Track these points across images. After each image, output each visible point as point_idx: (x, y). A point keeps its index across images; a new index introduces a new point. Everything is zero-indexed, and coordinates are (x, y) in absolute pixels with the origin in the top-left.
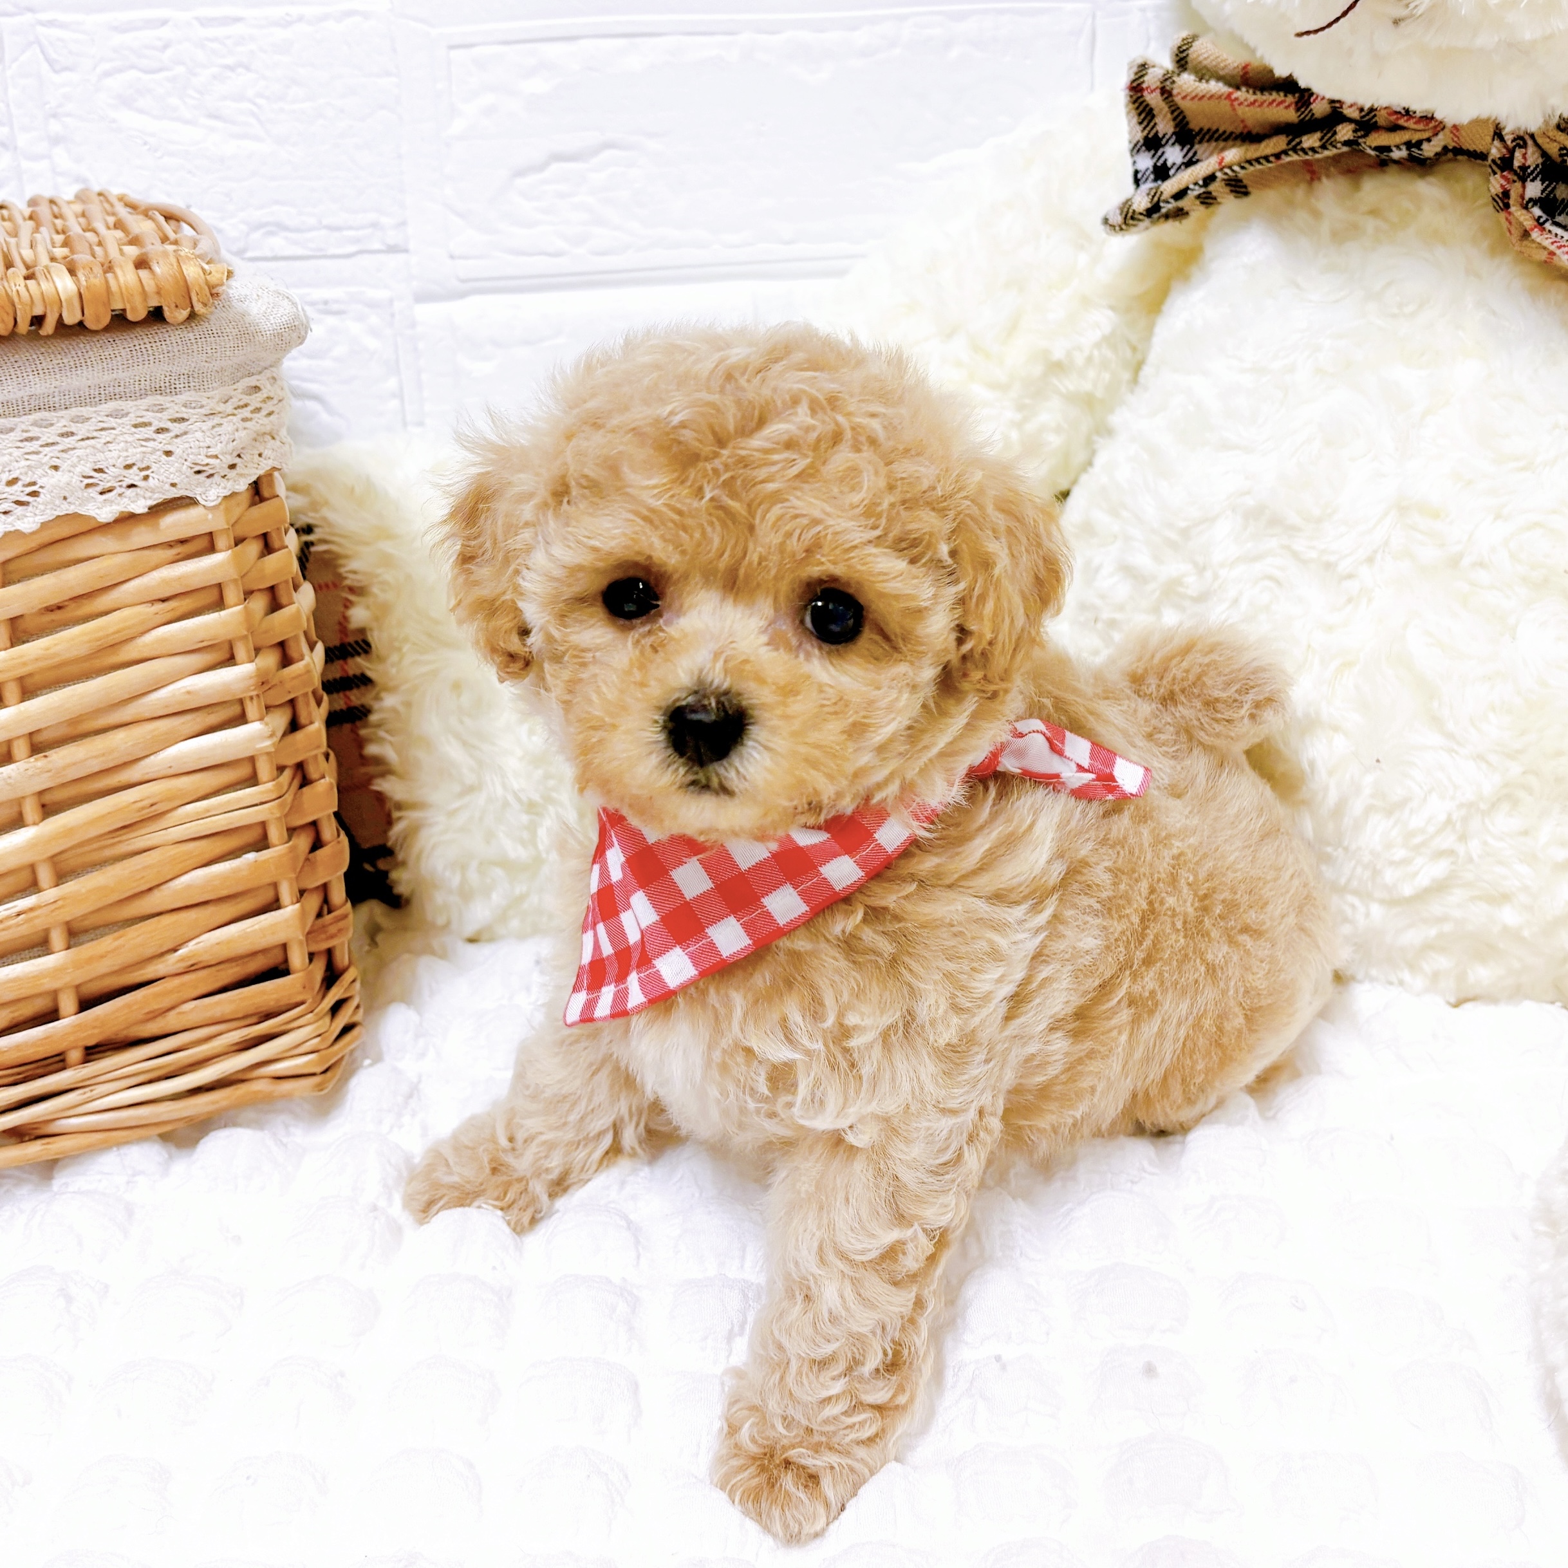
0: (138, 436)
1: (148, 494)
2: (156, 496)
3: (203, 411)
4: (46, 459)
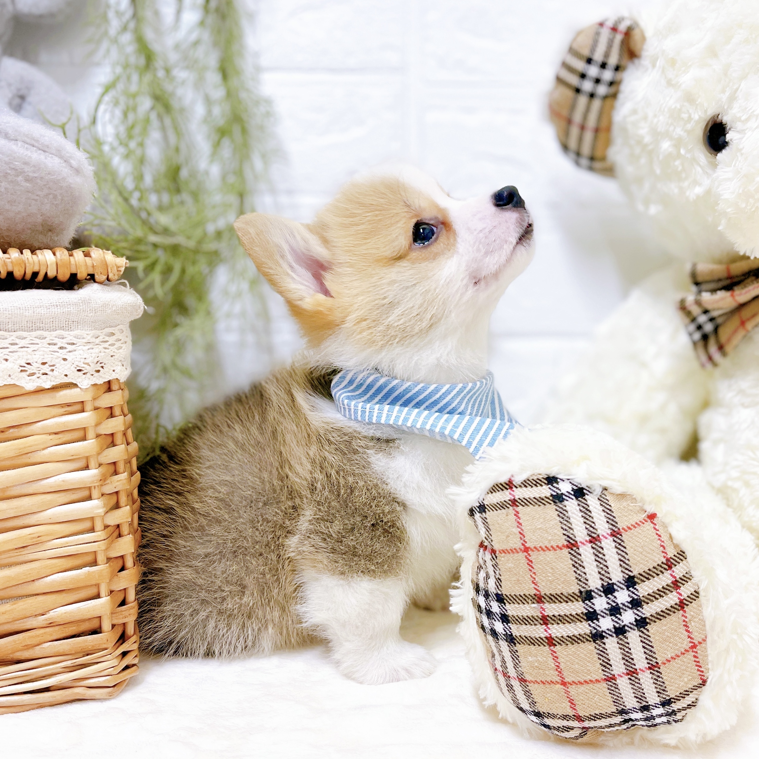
0: (50, 349)
1: (53, 379)
2: (56, 380)
3: (84, 341)
4: (2, 355)
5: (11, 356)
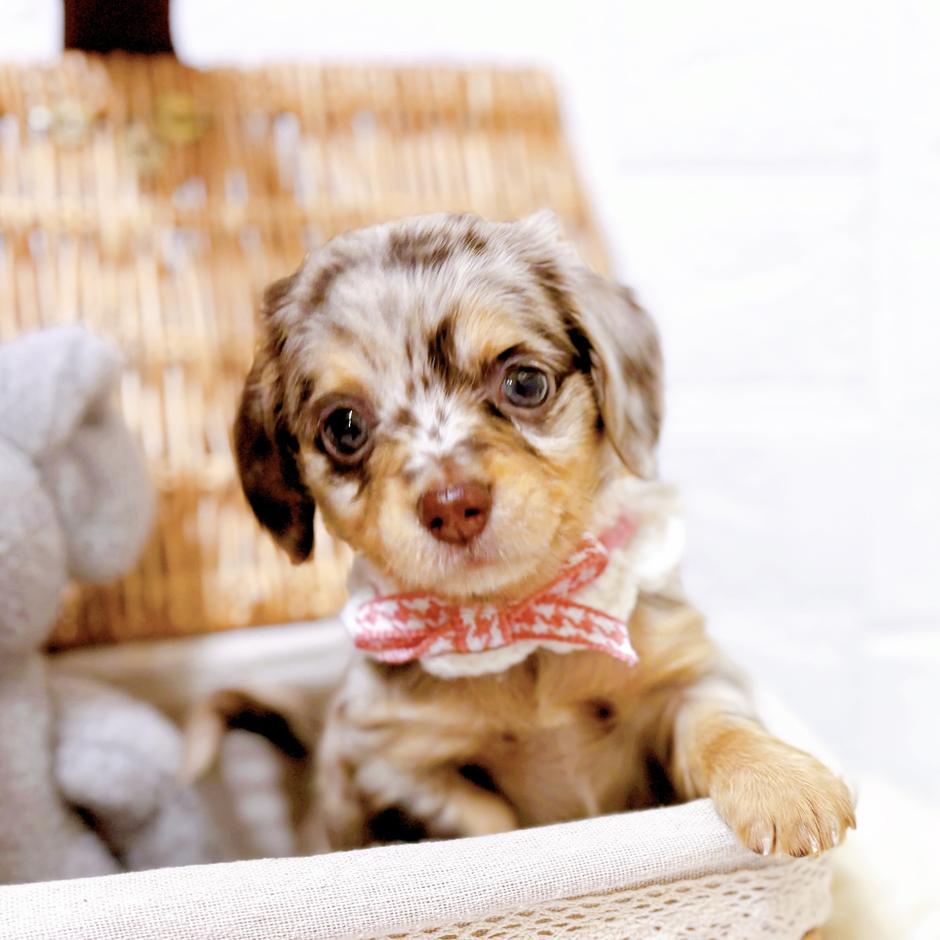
5: (665, 922)
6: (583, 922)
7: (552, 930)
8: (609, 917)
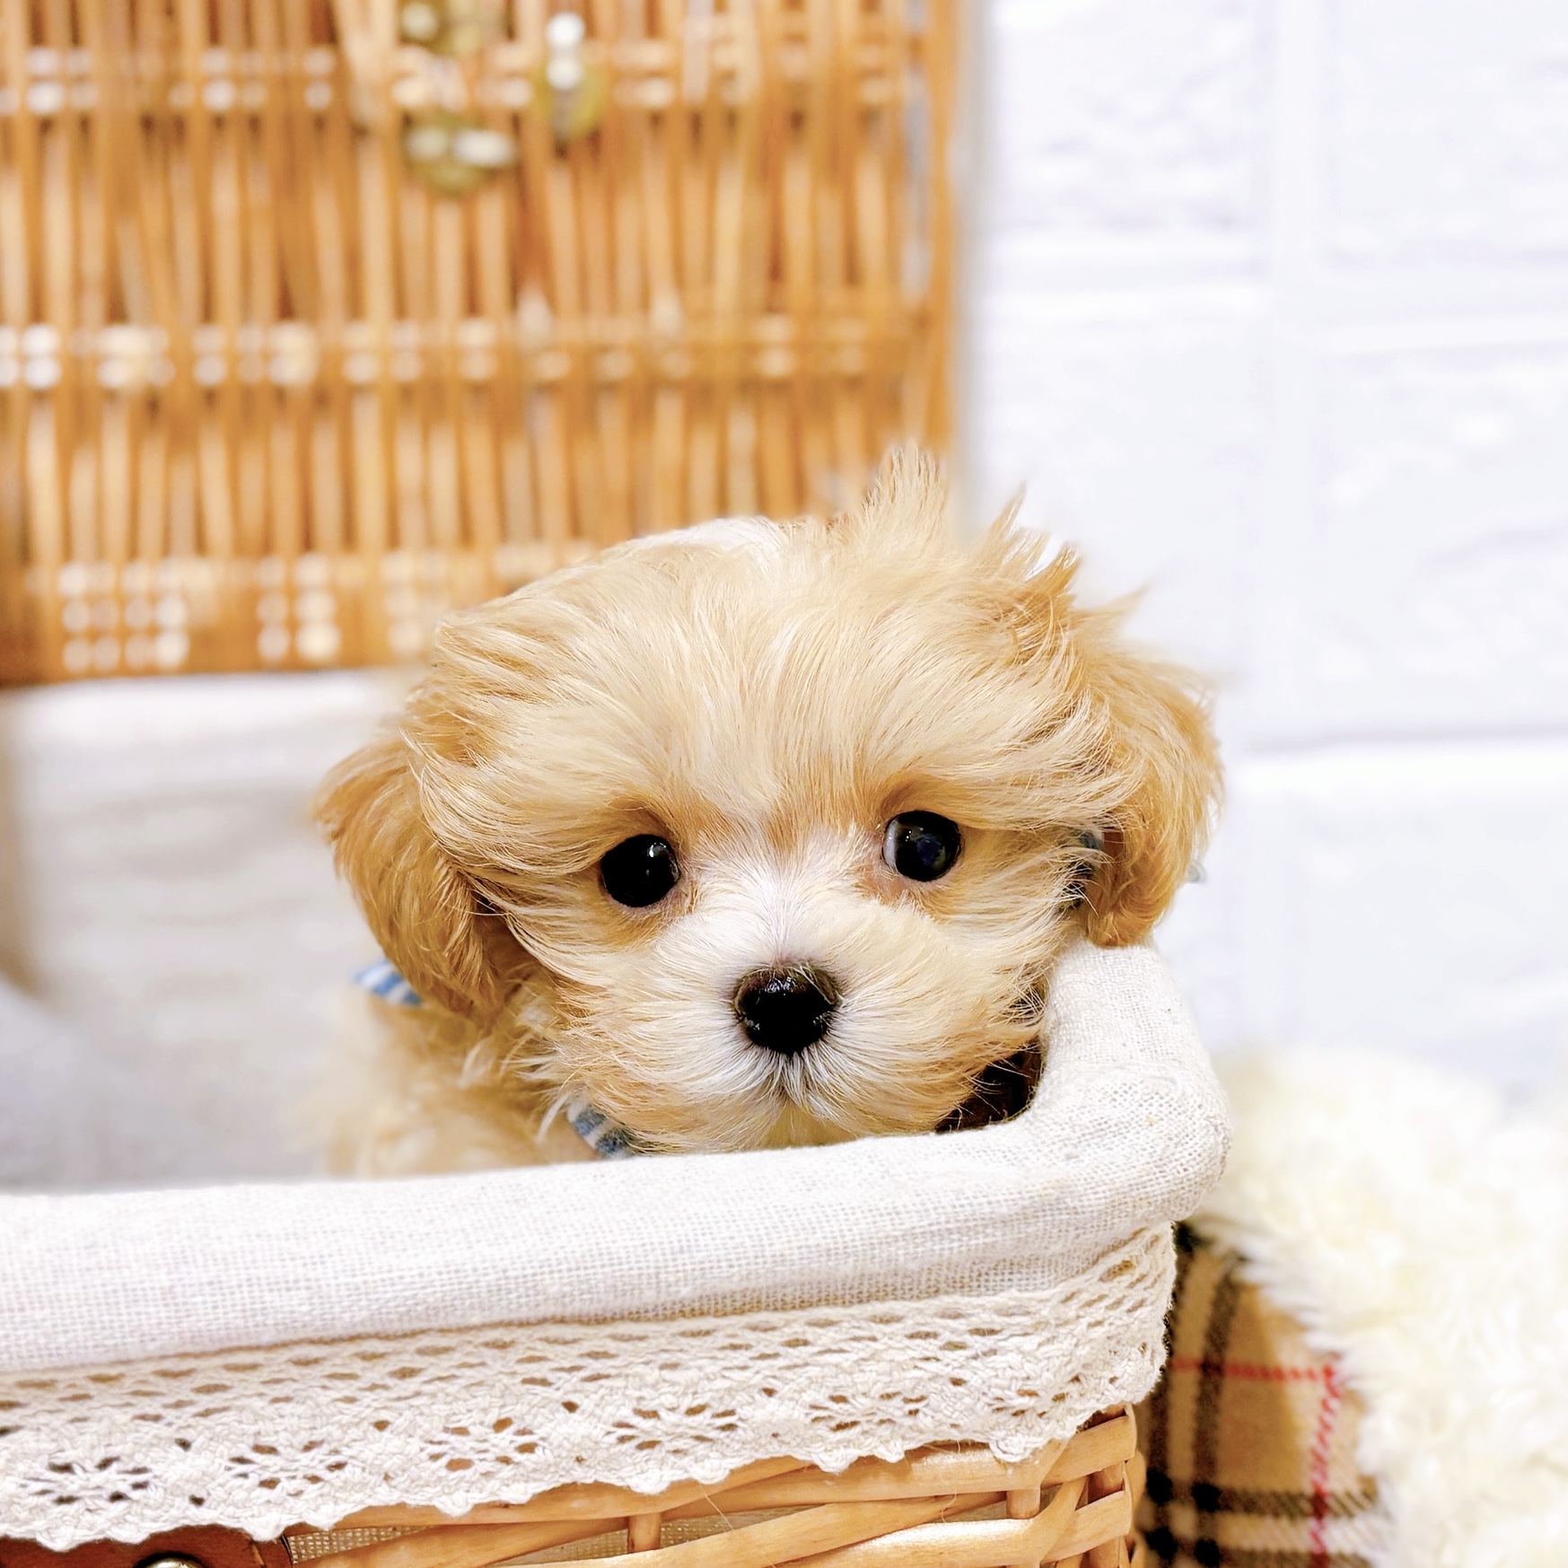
0: (912, 1353)
3: (1027, 1320)
4: (758, 1378)
5: (786, 1382)
6: (614, 1367)
7: (551, 1377)
8: (669, 1362)
